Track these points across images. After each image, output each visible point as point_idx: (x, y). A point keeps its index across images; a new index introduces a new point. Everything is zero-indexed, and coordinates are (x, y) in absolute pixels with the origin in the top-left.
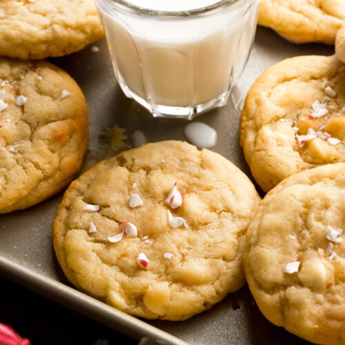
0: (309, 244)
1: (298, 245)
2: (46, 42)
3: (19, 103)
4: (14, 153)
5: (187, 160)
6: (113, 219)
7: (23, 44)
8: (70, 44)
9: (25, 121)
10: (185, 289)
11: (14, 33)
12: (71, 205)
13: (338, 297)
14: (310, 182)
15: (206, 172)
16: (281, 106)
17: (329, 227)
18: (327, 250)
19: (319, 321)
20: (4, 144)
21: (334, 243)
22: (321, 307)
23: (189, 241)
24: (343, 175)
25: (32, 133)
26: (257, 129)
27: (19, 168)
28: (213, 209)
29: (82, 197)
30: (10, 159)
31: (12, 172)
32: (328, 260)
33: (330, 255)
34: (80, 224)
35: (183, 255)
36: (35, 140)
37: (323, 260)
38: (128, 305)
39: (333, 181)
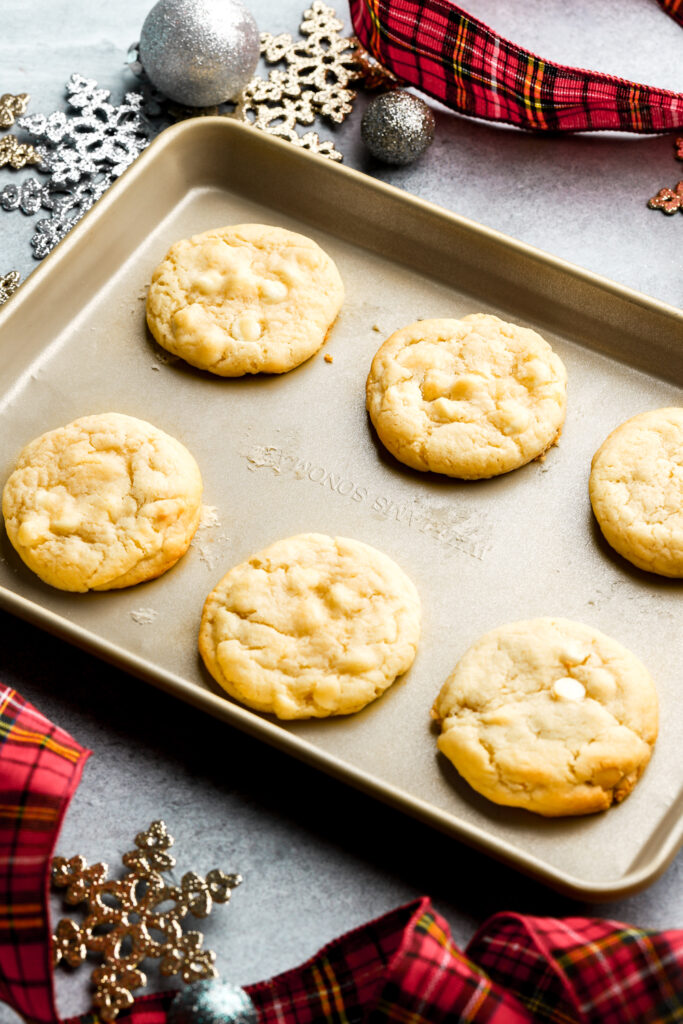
5: (322, 551)
6: (263, 623)
10: (354, 679)
12: (215, 617)
15: (347, 560)
16: (407, 368)
23: (347, 631)
26: (383, 390)
28: (363, 595)
29: (224, 608)
34: (230, 635)
35: (344, 646)
38: (299, 705)
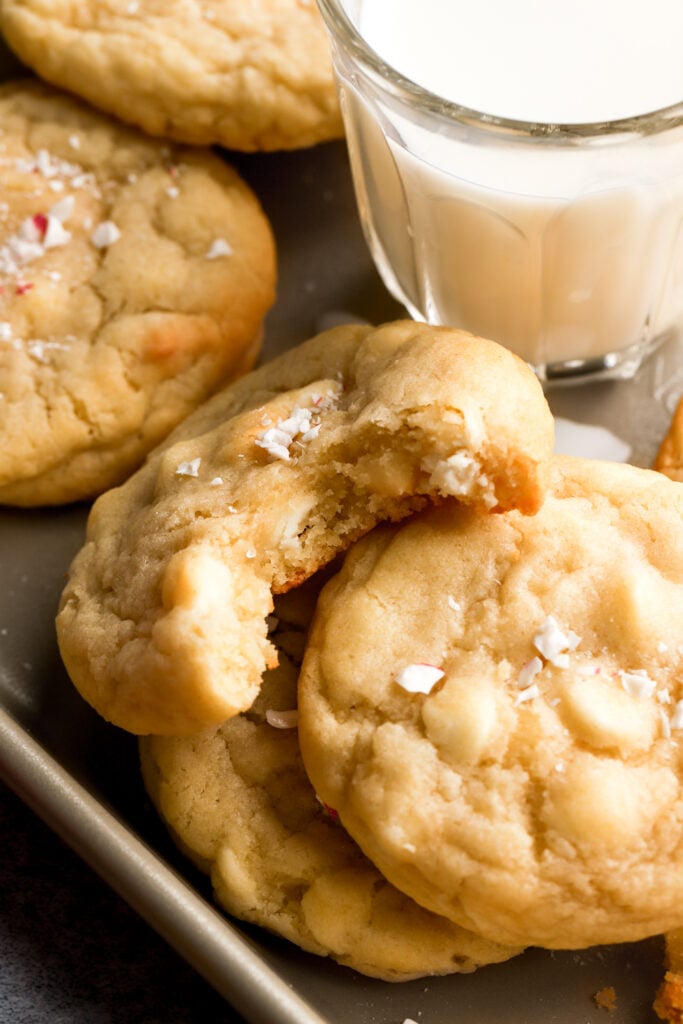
0: (486, 640)
1: (458, 630)
2: (217, 106)
3: (98, 241)
4: (40, 363)
7: (157, 96)
8: (275, 127)
9: (96, 289)
11: (140, 61)
13: (494, 799)
14: (561, 488)
17: (552, 621)
18: (523, 674)
19: (423, 839)
20: (24, 333)
21: (545, 662)
22: (445, 806)
24: (645, 507)
25: (103, 325)
27: (37, 403)
30: (23, 374)
31: (15, 409)
32: (514, 698)
33: (523, 689)
36: (101, 344)
37: (501, 693)
39: (614, 512)
